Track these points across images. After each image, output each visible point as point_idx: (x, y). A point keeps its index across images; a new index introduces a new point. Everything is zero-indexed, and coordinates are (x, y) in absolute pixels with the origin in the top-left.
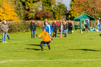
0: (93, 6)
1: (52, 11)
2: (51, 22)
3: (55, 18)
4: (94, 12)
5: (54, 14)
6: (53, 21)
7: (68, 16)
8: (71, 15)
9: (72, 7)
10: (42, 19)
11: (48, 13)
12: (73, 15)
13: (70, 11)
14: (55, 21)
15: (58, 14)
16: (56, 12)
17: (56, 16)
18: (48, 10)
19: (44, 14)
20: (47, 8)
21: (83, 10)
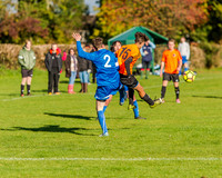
0: (164, 5)
1: (46, 16)
2: (43, 48)
3: (55, 38)
4: (167, 23)
5: (52, 25)
6: (49, 46)
7: (92, 33)
8: (100, 28)
9: (104, 8)
10: (17, 39)
11: (33, 22)
12: (105, 30)
13: (97, 19)
14: (55, 47)
15: (63, 25)
16: (58, 20)
17: (58, 31)
18: (34, 13)
19: (23, 26)
20: (33, 9)
21: (134, 14)
